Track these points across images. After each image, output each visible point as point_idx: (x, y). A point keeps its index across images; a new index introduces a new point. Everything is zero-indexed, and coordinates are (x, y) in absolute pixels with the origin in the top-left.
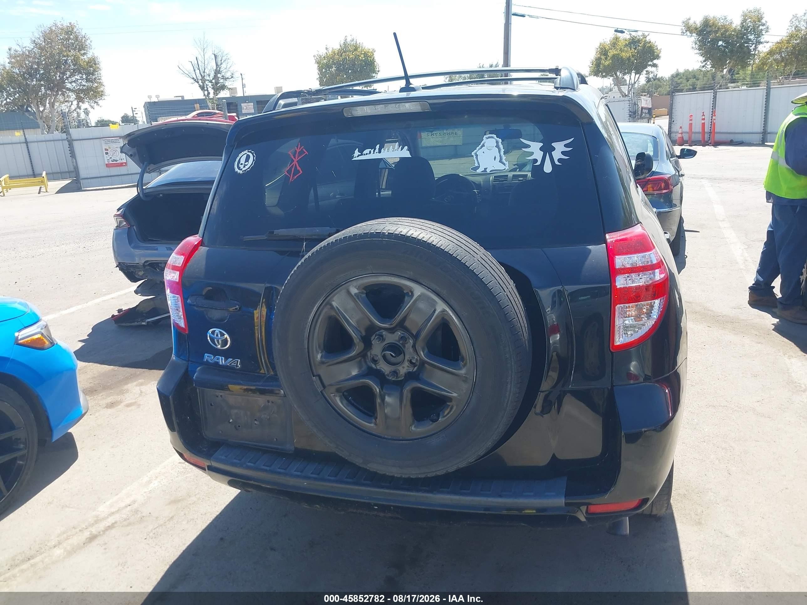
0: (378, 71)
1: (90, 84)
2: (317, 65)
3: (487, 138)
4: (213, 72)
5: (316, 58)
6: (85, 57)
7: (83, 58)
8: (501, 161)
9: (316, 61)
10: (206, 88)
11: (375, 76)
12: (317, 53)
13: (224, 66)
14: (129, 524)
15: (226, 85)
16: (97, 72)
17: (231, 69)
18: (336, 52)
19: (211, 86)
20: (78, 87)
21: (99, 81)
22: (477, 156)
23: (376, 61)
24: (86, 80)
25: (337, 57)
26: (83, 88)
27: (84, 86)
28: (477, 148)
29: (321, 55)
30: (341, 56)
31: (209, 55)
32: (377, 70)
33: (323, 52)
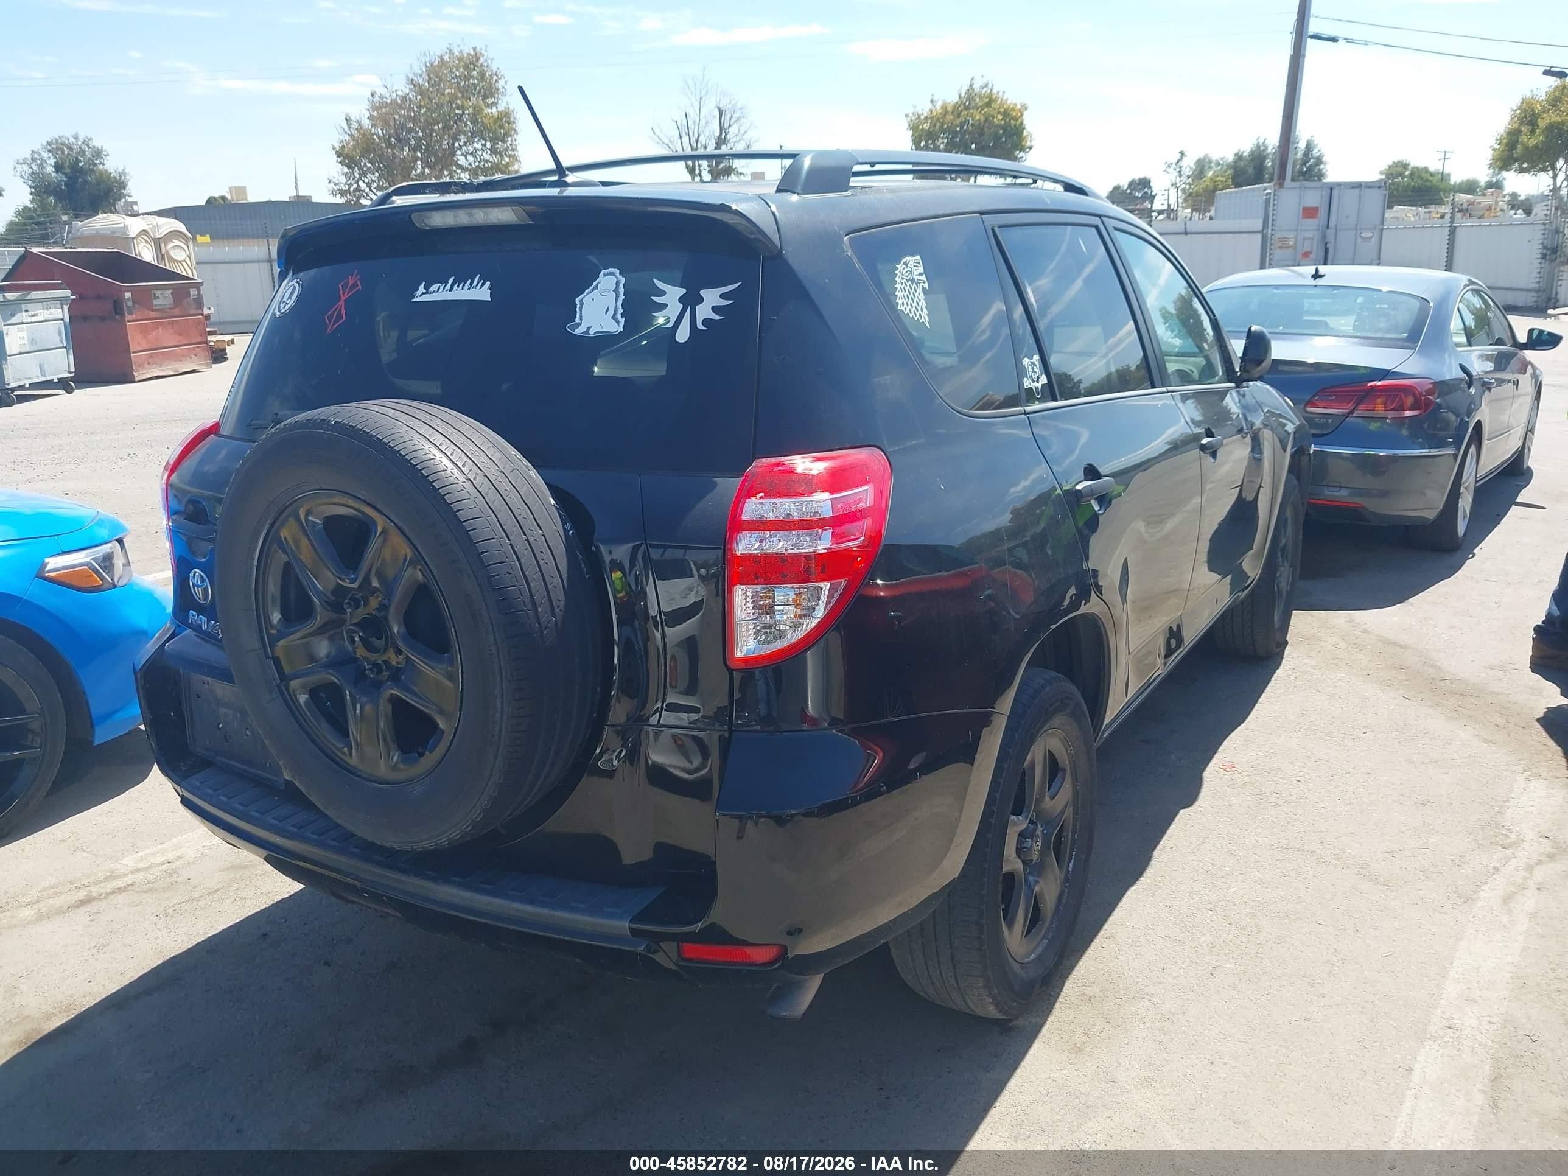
0: (1030, 148)
1: (495, 159)
2: (911, 132)
3: (605, 275)
4: (714, 142)
5: (909, 119)
6: (494, 110)
7: (489, 111)
8: (614, 317)
9: (909, 126)
10: (697, 172)
11: (1022, 158)
12: (913, 110)
13: (733, 131)
14: (150, 890)
15: (734, 167)
16: (511, 136)
17: (747, 137)
18: (949, 108)
19: (706, 167)
20: (477, 164)
21: (513, 153)
22: (582, 304)
23: (1026, 127)
24: (491, 150)
25: (950, 117)
26: (484, 165)
27: (487, 161)
28: (586, 292)
29: (920, 113)
30: (959, 116)
31: (710, 109)
32: (1028, 144)
33: (924, 108)
